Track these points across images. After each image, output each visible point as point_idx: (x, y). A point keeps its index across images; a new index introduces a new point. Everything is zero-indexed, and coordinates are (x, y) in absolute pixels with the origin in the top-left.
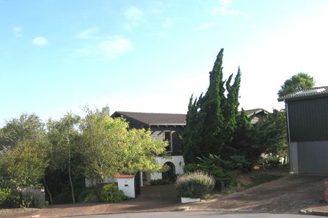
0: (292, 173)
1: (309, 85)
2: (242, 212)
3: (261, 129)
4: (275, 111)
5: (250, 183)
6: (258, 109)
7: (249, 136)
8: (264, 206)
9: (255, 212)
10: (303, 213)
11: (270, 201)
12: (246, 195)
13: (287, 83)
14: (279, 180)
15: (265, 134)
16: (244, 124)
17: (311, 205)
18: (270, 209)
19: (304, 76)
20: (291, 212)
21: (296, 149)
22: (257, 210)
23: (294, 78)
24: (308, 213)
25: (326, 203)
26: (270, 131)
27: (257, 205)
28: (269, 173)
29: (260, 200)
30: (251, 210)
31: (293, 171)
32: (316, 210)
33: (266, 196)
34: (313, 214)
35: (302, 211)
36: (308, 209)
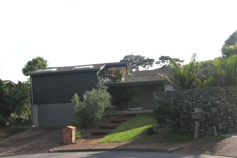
0: (34, 126)
1: (44, 66)
2: (6, 156)
3: (14, 95)
4: (20, 82)
5: (6, 134)
6: (7, 81)
7: (5, 100)
8: (22, 150)
9: (17, 155)
10: (52, 152)
11: (25, 146)
12: (5, 143)
13: (29, 63)
14: (26, 131)
15: (17, 99)
16: (3, 91)
17: (55, 146)
18: (27, 151)
19: (41, 59)
20: (43, 152)
21: (37, 109)
22: (18, 153)
23: (34, 60)
24: (55, 152)
25: (64, 144)
26: (20, 96)
27: (17, 150)
28: (18, 127)
29: (17, 146)
30: (13, 154)
31: (34, 125)
32: (60, 149)
33: (21, 143)
34: (58, 151)
35: (50, 150)
36: (54, 149)
